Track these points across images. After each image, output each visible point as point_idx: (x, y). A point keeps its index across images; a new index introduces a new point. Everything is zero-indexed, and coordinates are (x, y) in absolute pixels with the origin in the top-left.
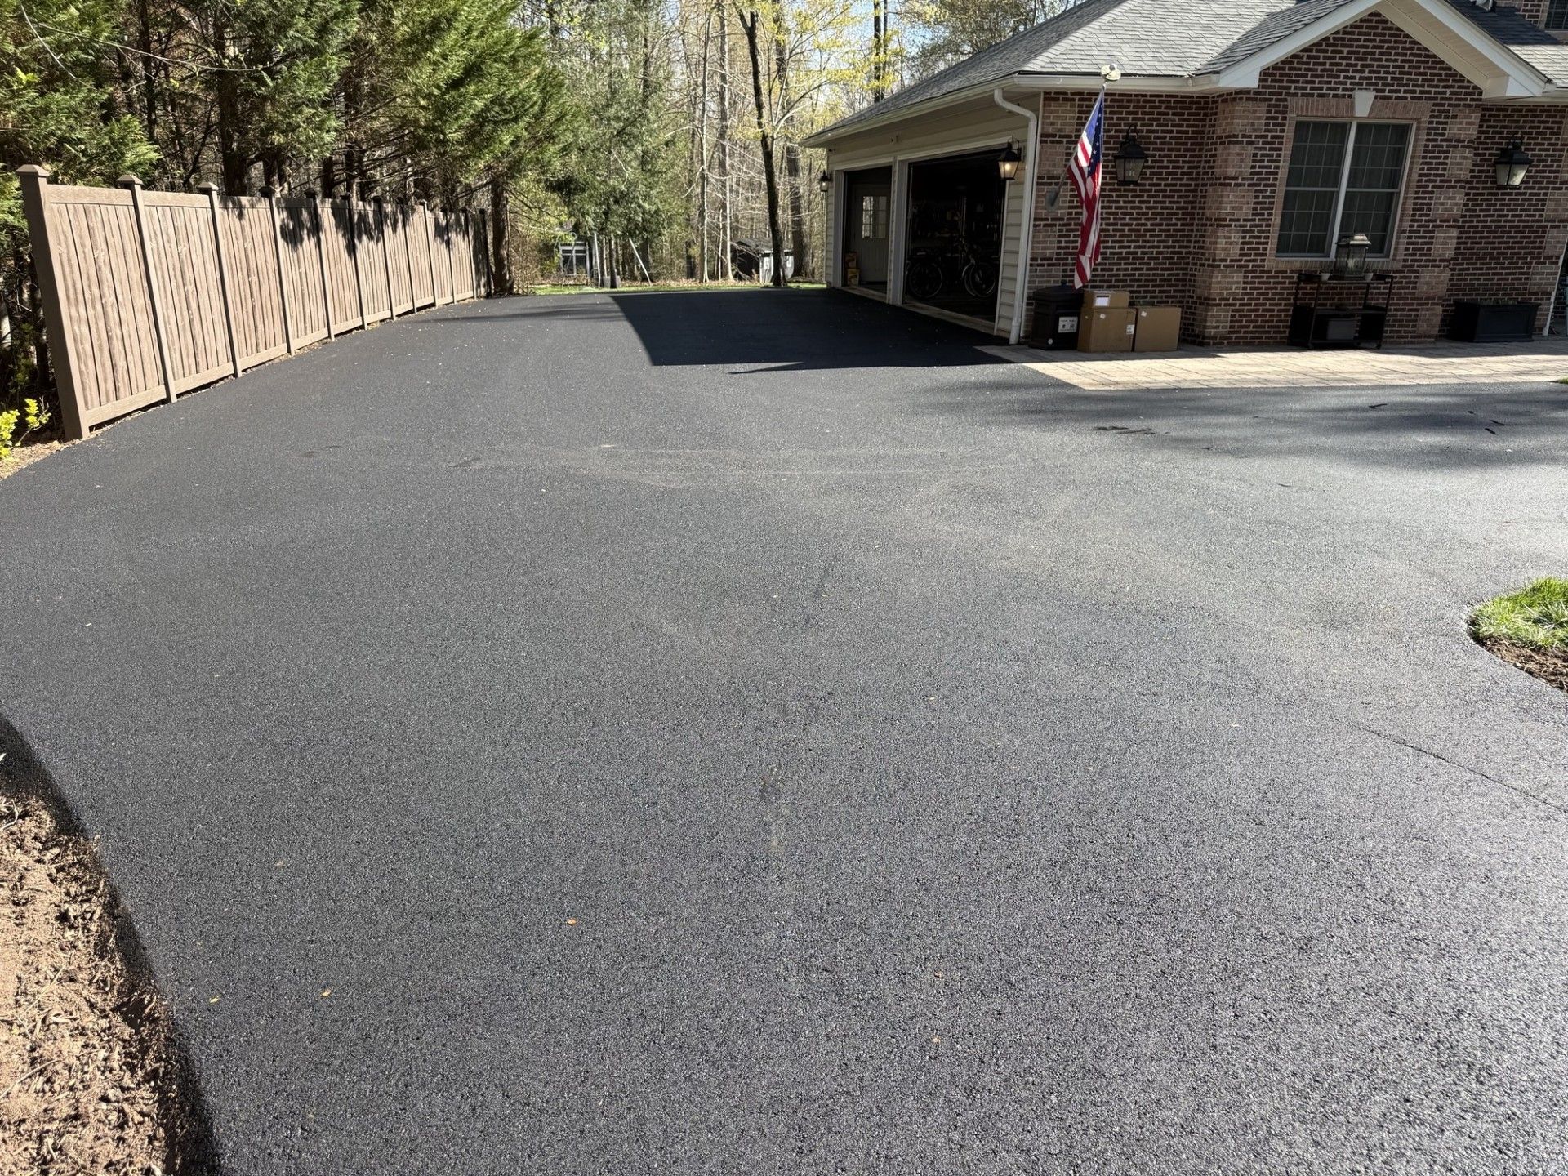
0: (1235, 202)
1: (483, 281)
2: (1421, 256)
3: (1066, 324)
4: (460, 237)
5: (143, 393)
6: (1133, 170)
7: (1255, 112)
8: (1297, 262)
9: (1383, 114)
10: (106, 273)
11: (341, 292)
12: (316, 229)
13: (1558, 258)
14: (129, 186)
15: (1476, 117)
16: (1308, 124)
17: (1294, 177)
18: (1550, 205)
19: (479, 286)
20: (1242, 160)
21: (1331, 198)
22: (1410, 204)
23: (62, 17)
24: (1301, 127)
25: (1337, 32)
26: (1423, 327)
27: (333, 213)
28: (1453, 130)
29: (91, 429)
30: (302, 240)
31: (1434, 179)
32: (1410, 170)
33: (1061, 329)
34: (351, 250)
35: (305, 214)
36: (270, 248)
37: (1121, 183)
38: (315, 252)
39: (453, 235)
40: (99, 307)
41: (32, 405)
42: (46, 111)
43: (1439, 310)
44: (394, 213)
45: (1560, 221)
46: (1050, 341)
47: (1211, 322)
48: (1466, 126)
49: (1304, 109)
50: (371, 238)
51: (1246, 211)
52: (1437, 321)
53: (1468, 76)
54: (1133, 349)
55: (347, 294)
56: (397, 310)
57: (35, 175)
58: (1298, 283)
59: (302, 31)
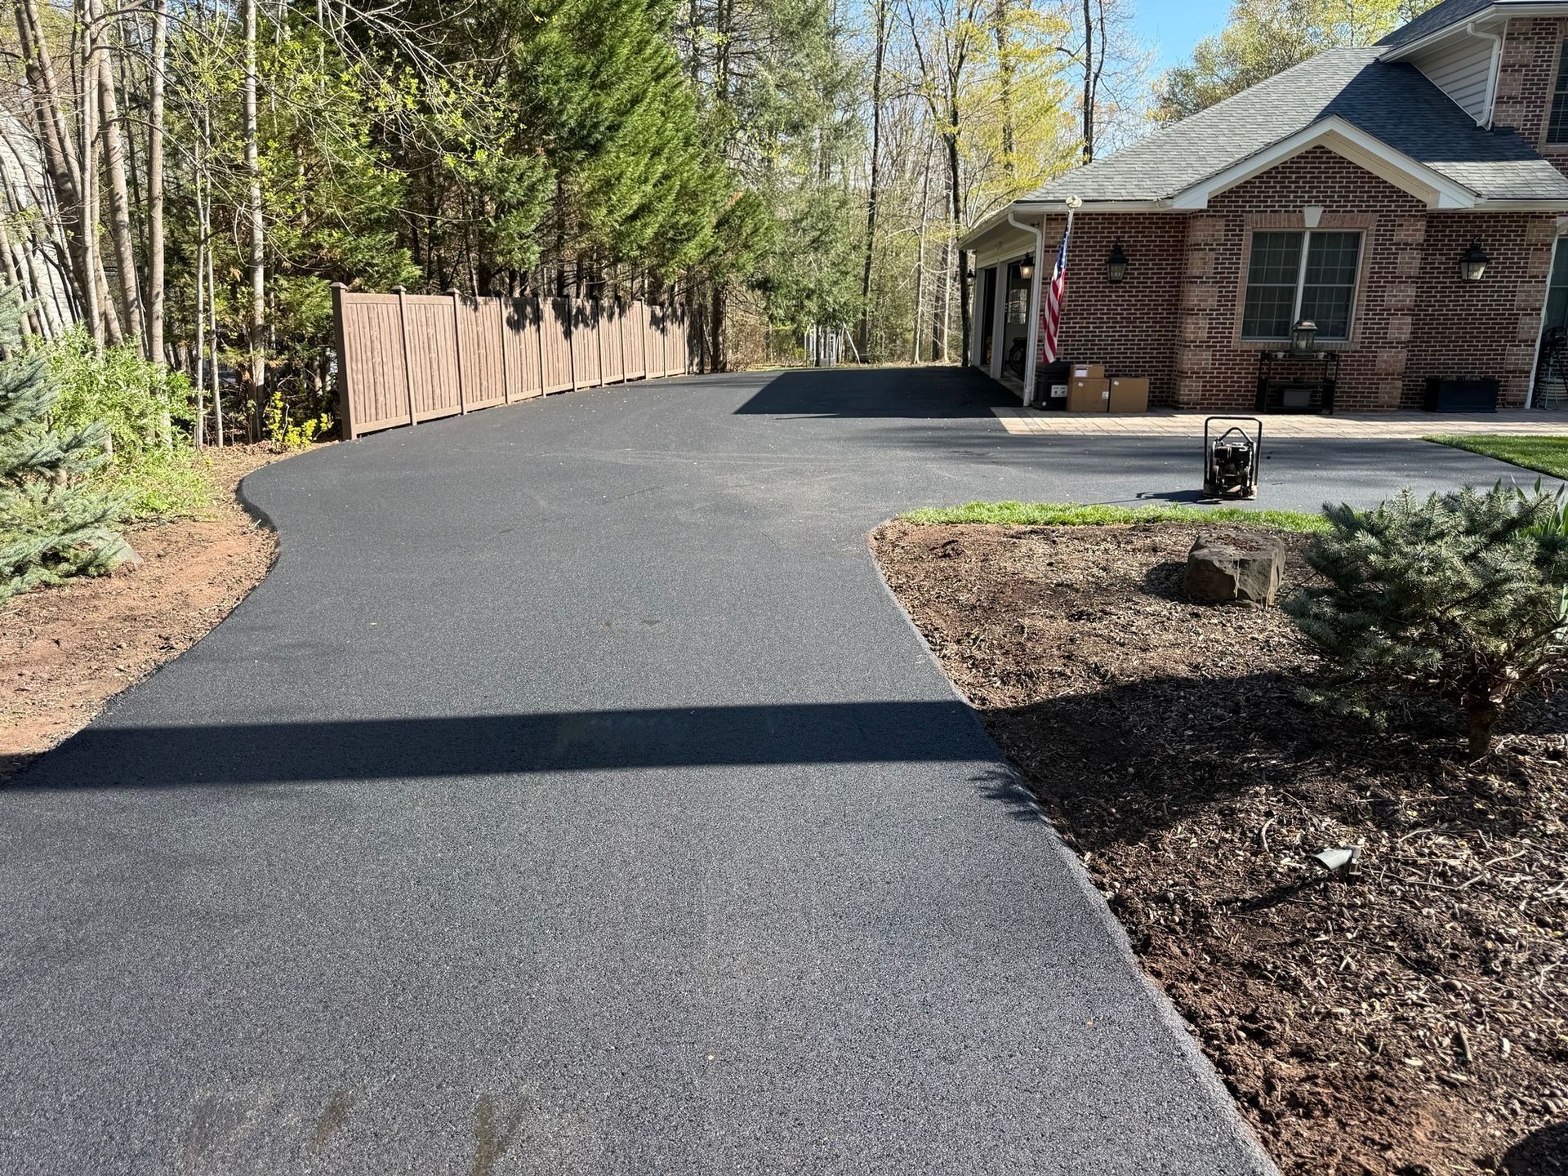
0: (1198, 296)
1: (696, 360)
2: (1377, 339)
3: (1057, 391)
4: (676, 326)
5: (394, 418)
6: (1117, 273)
7: (1214, 226)
8: (1260, 343)
9: (1332, 225)
10: (377, 344)
11: (556, 364)
12: (537, 318)
13: (1534, 341)
14: (398, 292)
15: (1422, 225)
16: (1265, 234)
17: (1254, 275)
18: (1522, 296)
19: (691, 364)
20: (1205, 263)
21: (1292, 292)
22: (1364, 297)
23: (371, 193)
24: (1258, 237)
25: (1286, 162)
26: (1384, 398)
27: (554, 308)
28: (1400, 236)
29: (358, 436)
30: (524, 327)
31: (1384, 275)
32: (1363, 270)
33: (1053, 395)
34: (568, 334)
35: (529, 309)
36: (496, 331)
37: (1112, 282)
38: (534, 335)
39: (668, 324)
40: (370, 364)
41: (324, 417)
42: (356, 248)
43: (1399, 384)
44: (611, 308)
45: (1532, 310)
46: (1044, 404)
47: (1184, 391)
48: (1414, 232)
49: (1256, 222)
50: (587, 325)
51: (1212, 302)
52: (1398, 393)
53: (1411, 192)
54: (1108, 409)
55: (561, 365)
56: (606, 380)
57: (339, 288)
58: (1261, 360)
59: (515, 192)
